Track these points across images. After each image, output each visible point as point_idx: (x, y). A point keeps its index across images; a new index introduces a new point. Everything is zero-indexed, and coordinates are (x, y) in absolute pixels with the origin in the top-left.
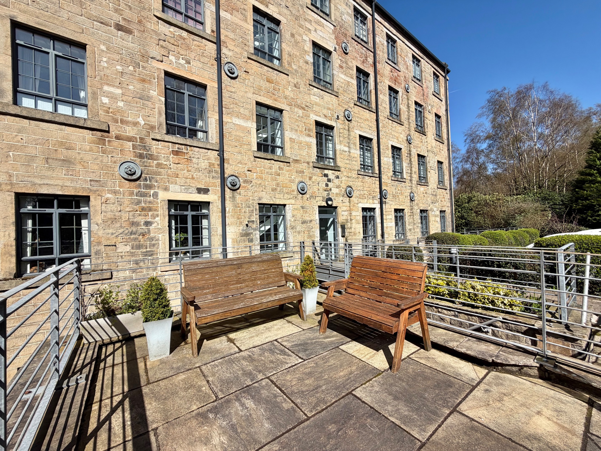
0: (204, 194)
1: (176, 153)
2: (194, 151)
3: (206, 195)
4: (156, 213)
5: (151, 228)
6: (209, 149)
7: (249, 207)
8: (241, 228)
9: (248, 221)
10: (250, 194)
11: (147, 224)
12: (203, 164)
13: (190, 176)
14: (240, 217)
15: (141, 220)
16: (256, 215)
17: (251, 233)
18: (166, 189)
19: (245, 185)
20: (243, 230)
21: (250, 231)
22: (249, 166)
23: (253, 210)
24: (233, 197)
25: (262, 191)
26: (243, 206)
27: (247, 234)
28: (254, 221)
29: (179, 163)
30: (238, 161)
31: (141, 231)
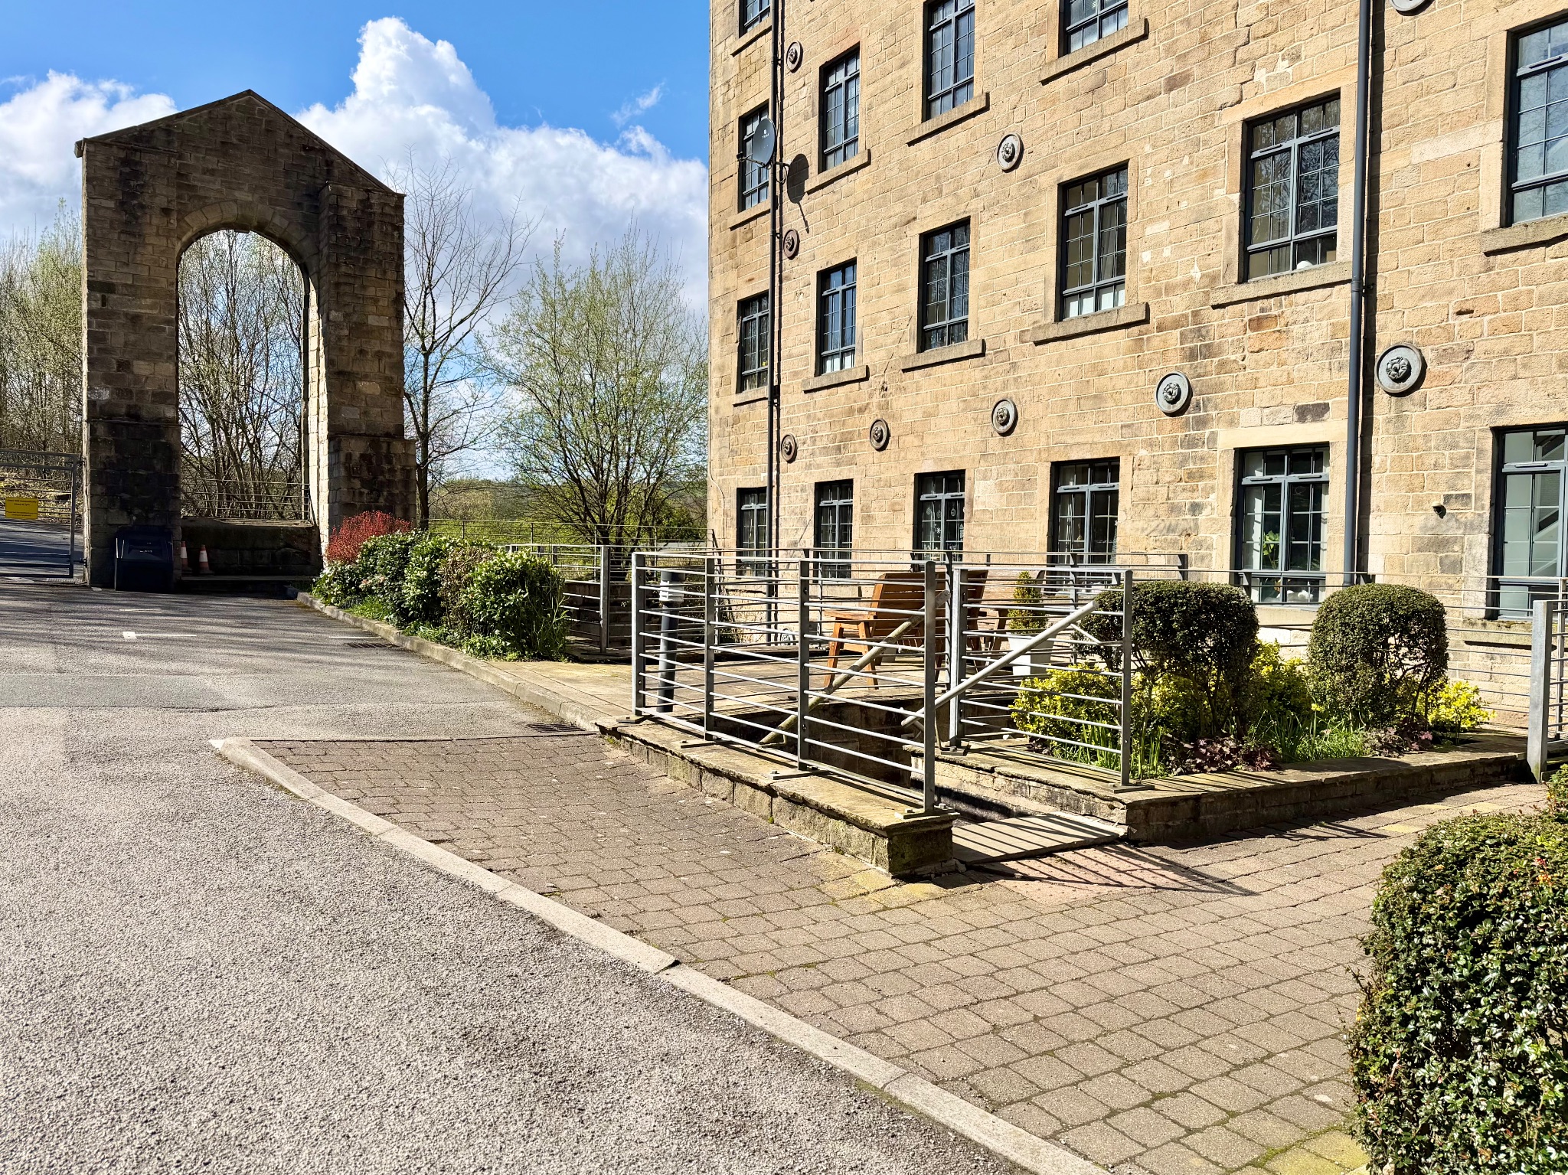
0: (1313, 420)
1: (1257, 324)
2: (1297, 305)
3: (1318, 425)
4: (1210, 483)
5: (1201, 517)
6: (1332, 285)
7: (1454, 446)
8: (1419, 520)
9: (1447, 498)
10: (1461, 396)
11: (1196, 508)
12: (1316, 334)
13: (1284, 379)
14: (1417, 482)
15: (1184, 499)
16: (1478, 472)
17: (1455, 540)
18: (1232, 422)
19: (1444, 368)
20: (1424, 528)
21: (1450, 534)
22: (1464, 293)
23: (1467, 457)
24: (1400, 418)
25: (1515, 377)
26: (1433, 444)
27: (1439, 544)
28: (1468, 496)
29: (1261, 350)
30: (1422, 292)
31: (1183, 525)
